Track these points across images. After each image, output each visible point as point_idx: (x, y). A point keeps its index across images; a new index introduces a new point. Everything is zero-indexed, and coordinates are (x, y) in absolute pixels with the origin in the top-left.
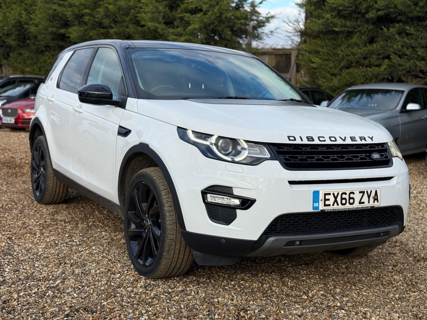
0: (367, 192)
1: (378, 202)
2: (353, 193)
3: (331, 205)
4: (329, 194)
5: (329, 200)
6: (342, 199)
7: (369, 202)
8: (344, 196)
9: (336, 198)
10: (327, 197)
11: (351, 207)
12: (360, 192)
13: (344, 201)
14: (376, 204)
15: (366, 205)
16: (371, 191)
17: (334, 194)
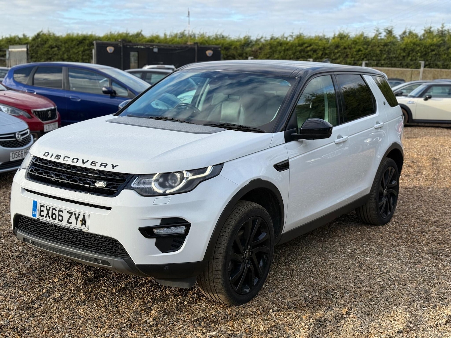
0: (75, 214)
1: (86, 226)
2: (62, 211)
3: (45, 216)
4: (43, 206)
5: (43, 211)
6: (53, 214)
7: (76, 224)
8: (54, 212)
9: (48, 211)
10: (42, 208)
11: (60, 223)
12: (68, 212)
13: (54, 217)
14: (84, 229)
15: (73, 226)
16: (79, 215)
17: (46, 207)
